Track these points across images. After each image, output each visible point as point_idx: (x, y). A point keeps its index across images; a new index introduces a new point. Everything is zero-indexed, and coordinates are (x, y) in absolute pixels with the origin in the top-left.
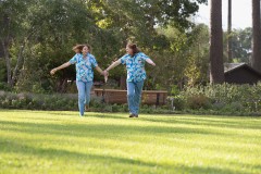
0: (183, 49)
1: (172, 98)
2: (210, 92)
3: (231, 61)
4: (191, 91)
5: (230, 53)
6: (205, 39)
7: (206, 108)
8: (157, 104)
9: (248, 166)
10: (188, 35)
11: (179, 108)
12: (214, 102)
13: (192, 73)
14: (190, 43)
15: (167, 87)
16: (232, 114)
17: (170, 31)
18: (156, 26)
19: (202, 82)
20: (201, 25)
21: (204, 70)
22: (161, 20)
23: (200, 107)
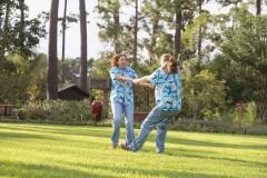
0: (27, 73)
1: (16, 110)
2: (47, 106)
3: (64, 82)
4: (32, 105)
5: (63, 77)
6: (44, 65)
7: (43, 118)
8: (5, 114)
9: (72, 164)
10: (31, 62)
11: (22, 118)
12: (49, 114)
13: (33, 91)
14: (32, 68)
15: (14, 102)
16: (63, 124)
17: (17, 58)
18: (6, 54)
19: (40, 98)
20: (42, 55)
21: (43, 89)
22: (9, 49)
23: (38, 117)
